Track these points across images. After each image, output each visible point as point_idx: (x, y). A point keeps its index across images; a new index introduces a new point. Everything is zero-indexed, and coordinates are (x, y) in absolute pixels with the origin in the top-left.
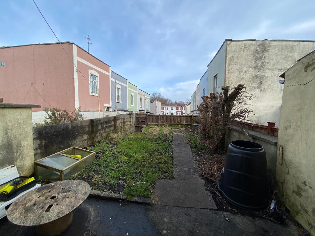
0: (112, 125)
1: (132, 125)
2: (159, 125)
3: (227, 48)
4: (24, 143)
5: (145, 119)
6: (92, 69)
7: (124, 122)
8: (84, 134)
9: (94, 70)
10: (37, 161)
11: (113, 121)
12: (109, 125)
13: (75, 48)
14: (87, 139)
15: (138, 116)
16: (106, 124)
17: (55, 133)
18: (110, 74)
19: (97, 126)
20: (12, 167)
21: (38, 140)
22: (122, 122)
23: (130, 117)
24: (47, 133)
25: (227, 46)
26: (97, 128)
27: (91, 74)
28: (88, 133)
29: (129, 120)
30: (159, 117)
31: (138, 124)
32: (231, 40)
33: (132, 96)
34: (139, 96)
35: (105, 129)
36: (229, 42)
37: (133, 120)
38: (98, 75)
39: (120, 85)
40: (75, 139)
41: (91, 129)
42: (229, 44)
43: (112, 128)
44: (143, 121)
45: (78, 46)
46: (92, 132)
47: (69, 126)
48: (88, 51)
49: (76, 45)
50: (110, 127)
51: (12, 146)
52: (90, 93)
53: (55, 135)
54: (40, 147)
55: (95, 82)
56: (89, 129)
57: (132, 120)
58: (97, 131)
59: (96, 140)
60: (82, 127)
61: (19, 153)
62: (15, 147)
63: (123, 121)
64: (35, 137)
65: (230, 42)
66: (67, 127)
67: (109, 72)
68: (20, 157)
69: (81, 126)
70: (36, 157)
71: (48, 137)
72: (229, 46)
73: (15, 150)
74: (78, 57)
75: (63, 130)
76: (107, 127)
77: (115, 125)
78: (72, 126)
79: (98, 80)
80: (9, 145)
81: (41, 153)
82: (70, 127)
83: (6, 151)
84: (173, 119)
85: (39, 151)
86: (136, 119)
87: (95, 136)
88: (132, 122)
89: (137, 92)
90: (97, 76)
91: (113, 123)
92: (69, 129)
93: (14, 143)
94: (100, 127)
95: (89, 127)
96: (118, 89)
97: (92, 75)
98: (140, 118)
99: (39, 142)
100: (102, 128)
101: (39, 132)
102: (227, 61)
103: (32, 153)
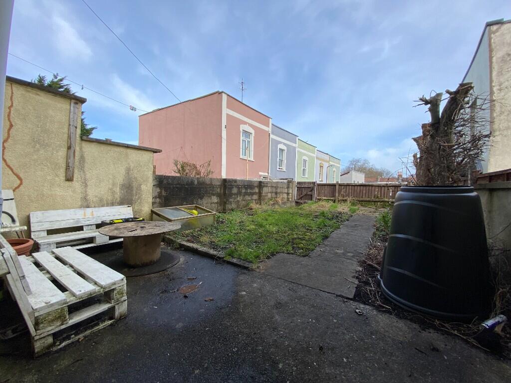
0: (255, 192)
1: (290, 199)
2: (337, 201)
3: (492, 41)
4: (143, 187)
5: (311, 191)
6: (245, 123)
7: (276, 193)
8: (214, 195)
9: (248, 125)
10: (155, 210)
11: (257, 187)
12: (251, 191)
13: (224, 97)
14: (217, 203)
15: (301, 187)
16: (246, 189)
17: (178, 186)
18: (269, 129)
19: (231, 189)
20: (129, 207)
21: (158, 188)
22: (273, 192)
23: (288, 188)
24: (169, 184)
25: (492, 35)
26: (231, 191)
27: (243, 130)
28: (219, 195)
29: (286, 192)
30: (337, 187)
31: (301, 198)
32: (500, 23)
33: (305, 161)
34: (317, 163)
35: (244, 196)
36: (495, 28)
37: (293, 191)
38: (252, 131)
39: (285, 144)
40: (201, 199)
41: (223, 192)
42: (497, 31)
43: (255, 197)
44: (309, 193)
45: (228, 95)
46: (224, 195)
47: (194, 181)
48: (241, 101)
49: (226, 94)
50: (252, 194)
51: (132, 187)
52: (241, 157)
53: (177, 188)
54: (160, 196)
55: (249, 142)
56: (220, 190)
57: (290, 191)
58: (231, 195)
59: (228, 206)
60: (211, 186)
61: (138, 196)
62: (135, 189)
63: (274, 190)
64: (155, 184)
65: (499, 25)
66: (192, 182)
67: (269, 127)
68: (139, 201)
69: (209, 184)
70: (154, 206)
71: (170, 188)
72: (497, 34)
73: (134, 192)
74: (227, 109)
75: (187, 184)
76: (246, 194)
77: (260, 193)
78: (198, 182)
79: (253, 138)
80: (130, 185)
81: (160, 203)
82: (196, 182)
83: (127, 191)
84: (364, 192)
85: (158, 200)
86: (297, 190)
87: (227, 200)
88: (290, 195)
89: (315, 156)
90: (251, 133)
91: (257, 190)
92: (194, 185)
93: (135, 184)
94: (235, 190)
95: (221, 189)
96: (282, 150)
97: (245, 132)
98: (303, 189)
99: (158, 190)
100: (239, 193)
101: (159, 179)
102: (495, 66)
103: (150, 200)
